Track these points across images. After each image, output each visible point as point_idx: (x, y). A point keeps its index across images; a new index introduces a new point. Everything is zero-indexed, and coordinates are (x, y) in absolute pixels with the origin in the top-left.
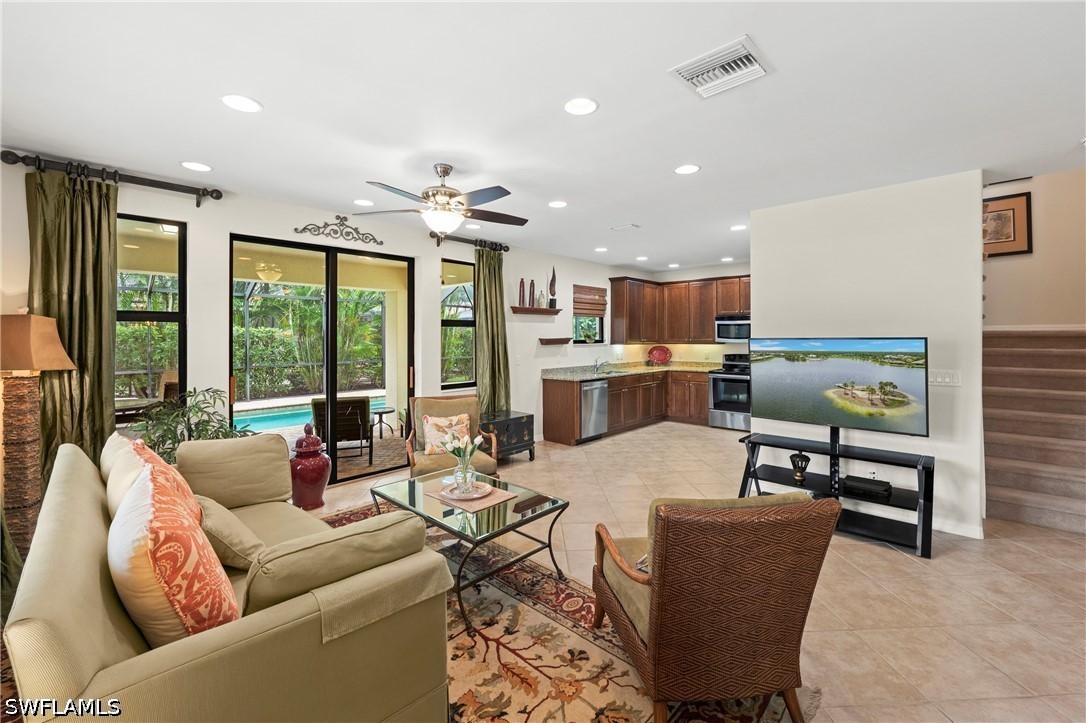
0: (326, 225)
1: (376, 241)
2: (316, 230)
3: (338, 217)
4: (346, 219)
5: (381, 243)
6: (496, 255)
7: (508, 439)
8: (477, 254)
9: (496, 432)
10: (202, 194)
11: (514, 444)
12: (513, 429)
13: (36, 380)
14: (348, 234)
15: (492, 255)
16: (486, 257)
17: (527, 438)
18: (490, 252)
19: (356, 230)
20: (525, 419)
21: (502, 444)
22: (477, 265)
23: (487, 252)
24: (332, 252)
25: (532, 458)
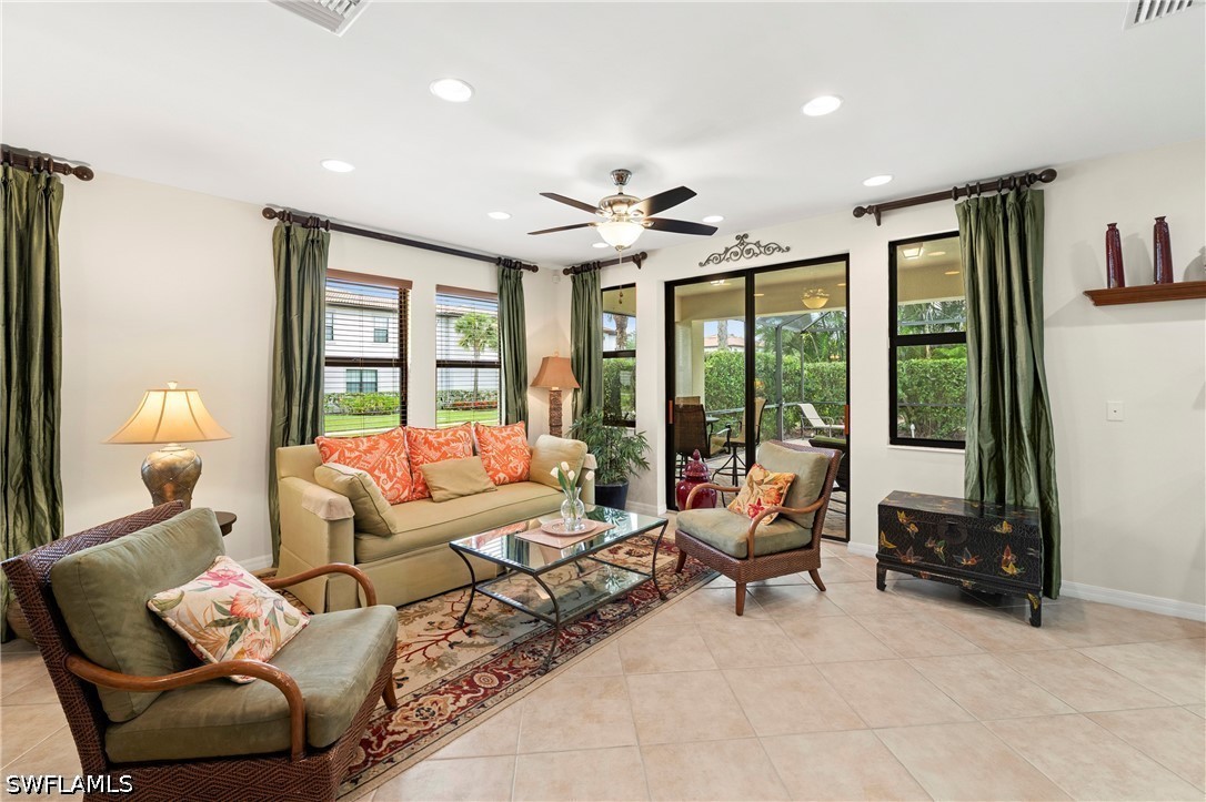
0: (727, 250)
1: (780, 249)
2: (717, 258)
3: (737, 238)
4: (746, 236)
5: (788, 249)
6: (1011, 199)
7: (948, 550)
8: (961, 213)
9: (913, 529)
10: (639, 259)
11: (966, 567)
12: (965, 536)
13: (559, 392)
14: (749, 251)
15: (999, 202)
16: (978, 210)
17: (1011, 570)
18: (994, 198)
19: (758, 244)
20: (1005, 528)
21: (929, 555)
22: (962, 233)
23: (981, 200)
24: (749, 274)
25: (1036, 621)
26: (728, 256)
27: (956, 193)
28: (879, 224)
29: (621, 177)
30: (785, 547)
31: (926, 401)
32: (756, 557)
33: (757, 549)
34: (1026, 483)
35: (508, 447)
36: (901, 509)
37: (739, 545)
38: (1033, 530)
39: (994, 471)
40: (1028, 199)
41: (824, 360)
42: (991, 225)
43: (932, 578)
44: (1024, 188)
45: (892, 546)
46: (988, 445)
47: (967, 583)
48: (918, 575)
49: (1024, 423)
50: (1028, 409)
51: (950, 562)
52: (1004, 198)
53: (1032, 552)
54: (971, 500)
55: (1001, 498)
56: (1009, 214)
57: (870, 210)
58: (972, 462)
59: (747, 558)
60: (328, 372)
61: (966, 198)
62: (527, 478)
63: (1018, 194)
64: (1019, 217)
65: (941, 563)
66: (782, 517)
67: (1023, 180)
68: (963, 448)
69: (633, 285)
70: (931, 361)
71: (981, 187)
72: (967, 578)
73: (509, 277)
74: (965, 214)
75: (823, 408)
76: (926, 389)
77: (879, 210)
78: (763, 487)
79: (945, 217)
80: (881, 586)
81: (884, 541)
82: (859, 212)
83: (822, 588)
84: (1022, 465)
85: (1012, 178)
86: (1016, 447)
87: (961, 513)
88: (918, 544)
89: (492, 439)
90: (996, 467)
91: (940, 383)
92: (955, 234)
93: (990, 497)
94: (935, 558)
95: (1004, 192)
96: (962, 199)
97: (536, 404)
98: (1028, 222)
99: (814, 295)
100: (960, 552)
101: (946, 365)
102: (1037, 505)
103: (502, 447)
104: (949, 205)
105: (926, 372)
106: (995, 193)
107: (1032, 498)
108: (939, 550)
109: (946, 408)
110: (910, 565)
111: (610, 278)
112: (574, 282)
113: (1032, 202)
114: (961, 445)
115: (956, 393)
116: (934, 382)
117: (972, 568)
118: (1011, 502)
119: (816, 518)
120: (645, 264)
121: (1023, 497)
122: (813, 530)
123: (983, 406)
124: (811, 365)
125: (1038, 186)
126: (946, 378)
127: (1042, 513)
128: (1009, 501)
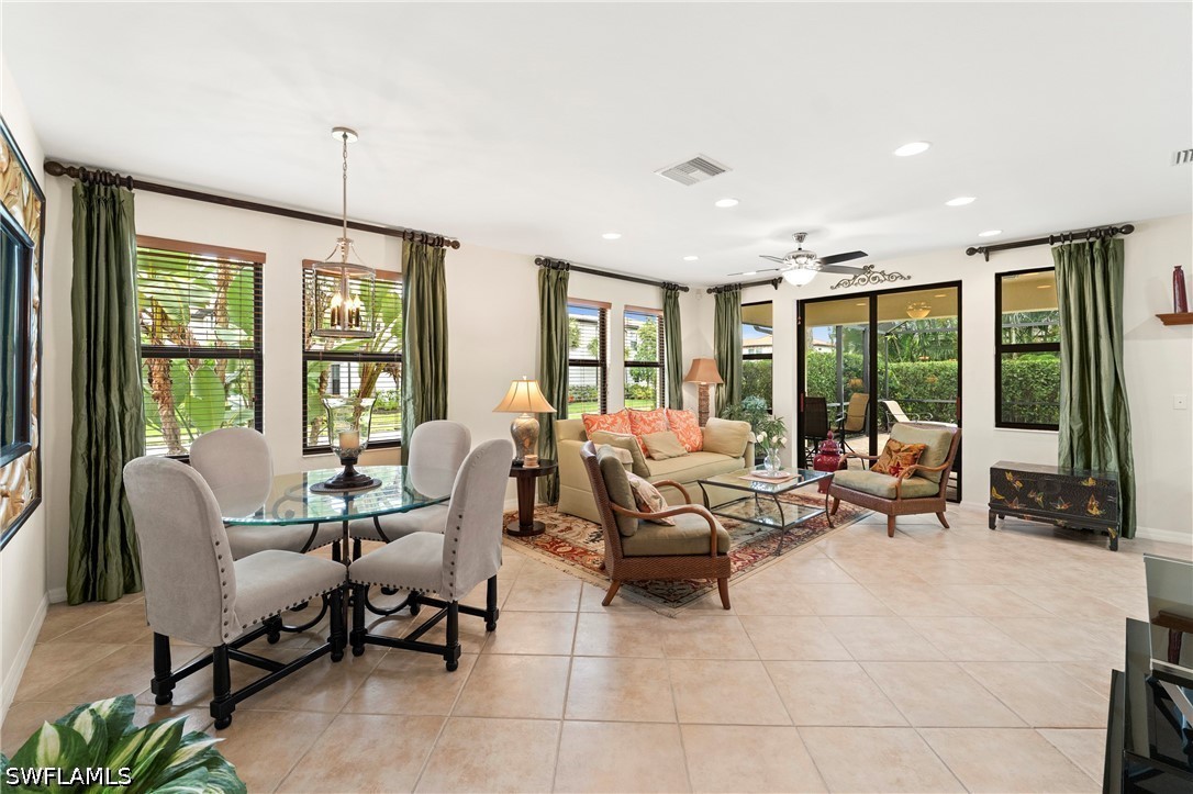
0: (856, 277)
1: (902, 277)
2: (846, 283)
4: (872, 267)
6: (1097, 245)
7: (1046, 499)
8: (1056, 255)
9: (1018, 484)
10: (775, 282)
11: (1061, 511)
12: (1059, 489)
13: (707, 386)
14: (874, 278)
15: (1087, 248)
16: (1070, 253)
17: (1095, 512)
18: (1084, 244)
19: (883, 273)
20: (1091, 482)
21: (1032, 503)
22: (1057, 268)
23: (1073, 247)
24: (873, 295)
25: (1114, 548)
26: (856, 281)
27: (1053, 240)
28: (987, 260)
29: (800, 238)
30: (921, 494)
31: (1013, 399)
32: (903, 499)
33: (902, 494)
34: (1108, 455)
35: (688, 425)
36: (1008, 471)
37: (891, 490)
38: (1112, 483)
39: (1082, 446)
40: (1111, 246)
41: (906, 360)
42: (1081, 264)
43: (1033, 519)
44: (1108, 238)
45: (1001, 497)
46: (1077, 427)
47: (1060, 522)
48: (1022, 517)
49: (1106, 410)
50: (1110, 400)
51: (1048, 507)
52: (1091, 245)
53: (1111, 498)
54: (1063, 467)
55: (1088, 466)
56: (1095, 256)
57: (980, 250)
58: (1065, 439)
59: (896, 499)
60: (572, 370)
61: (1060, 244)
62: (703, 449)
63: (1103, 242)
64: (1104, 259)
65: (1040, 508)
66: (916, 474)
67: (1106, 232)
68: (1057, 429)
69: (771, 302)
70: (1018, 362)
71: (1074, 236)
72: (1060, 518)
73: (670, 297)
74: (1060, 255)
75: (907, 406)
76: (1013, 388)
77: (988, 250)
78: (900, 454)
79: (1044, 256)
80: (992, 526)
81: (995, 494)
82: (971, 251)
83: (947, 527)
84: (1105, 442)
85: (1098, 230)
86: (1100, 428)
87: (1056, 473)
88: (1022, 496)
89: (678, 420)
90: (1084, 443)
91: (1028, 383)
92: (1053, 269)
93: (1079, 465)
94: (1036, 505)
95: (1091, 240)
96: (1057, 244)
97: (689, 396)
98: (1111, 263)
99: (918, 307)
100: (1055, 500)
101: (1034, 366)
102: (1117, 470)
103: (685, 426)
104: (1047, 248)
105: (1012, 372)
106: (1084, 240)
107: (1113, 465)
108: (1039, 499)
109: (1034, 407)
110: (1016, 510)
111: (748, 296)
112: (717, 300)
113: (1114, 248)
114: (1056, 428)
115: (1045, 392)
116: (1021, 381)
117: (1065, 511)
118: (1097, 468)
119: (942, 476)
120: (780, 286)
121: (1106, 465)
122: (940, 484)
123: (1074, 398)
124: (895, 365)
125: (1120, 236)
126: (1033, 378)
127: (1121, 476)
128: (1094, 466)
